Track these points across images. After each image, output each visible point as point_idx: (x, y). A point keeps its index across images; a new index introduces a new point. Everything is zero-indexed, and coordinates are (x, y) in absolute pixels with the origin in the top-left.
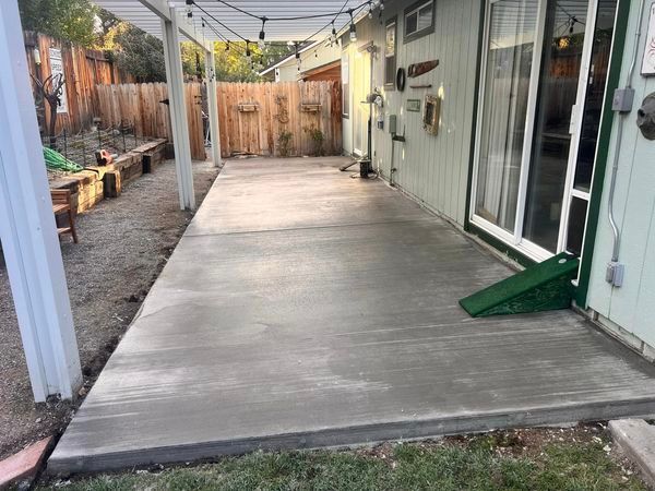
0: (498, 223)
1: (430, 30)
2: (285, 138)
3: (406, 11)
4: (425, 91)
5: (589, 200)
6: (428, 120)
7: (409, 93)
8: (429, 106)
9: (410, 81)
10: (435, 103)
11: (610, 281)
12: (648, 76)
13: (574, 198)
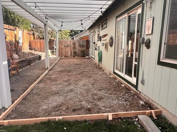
0: (120, 71)
1: (106, 27)
2: (75, 53)
3: (102, 23)
4: (105, 41)
5: (137, 64)
6: (106, 47)
7: (102, 42)
8: (106, 44)
9: (102, 39)
10: (107, 44)
11: (142, 83)
12: (147, 35)
13: (135, 64)
